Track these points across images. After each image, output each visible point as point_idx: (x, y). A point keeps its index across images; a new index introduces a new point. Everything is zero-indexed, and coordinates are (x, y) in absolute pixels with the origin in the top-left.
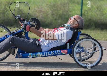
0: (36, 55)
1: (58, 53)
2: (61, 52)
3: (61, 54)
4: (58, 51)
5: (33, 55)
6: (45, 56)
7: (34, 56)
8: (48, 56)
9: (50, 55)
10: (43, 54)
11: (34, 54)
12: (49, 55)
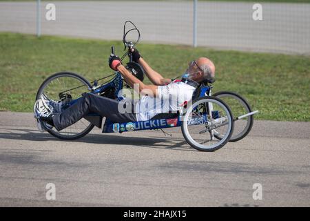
0: (125, 126)
1: (162, 125)
2: (166, 123)
3: (167, 126)
4: (161, 120)
5: (120, 127)
6: (141, 129)
7: (122, 129)
8: (144, 129)
9: (148, 127)
10: (137, 126)
11: (122, 126)
12: (146, 127)
